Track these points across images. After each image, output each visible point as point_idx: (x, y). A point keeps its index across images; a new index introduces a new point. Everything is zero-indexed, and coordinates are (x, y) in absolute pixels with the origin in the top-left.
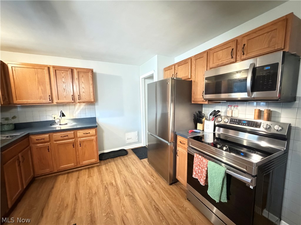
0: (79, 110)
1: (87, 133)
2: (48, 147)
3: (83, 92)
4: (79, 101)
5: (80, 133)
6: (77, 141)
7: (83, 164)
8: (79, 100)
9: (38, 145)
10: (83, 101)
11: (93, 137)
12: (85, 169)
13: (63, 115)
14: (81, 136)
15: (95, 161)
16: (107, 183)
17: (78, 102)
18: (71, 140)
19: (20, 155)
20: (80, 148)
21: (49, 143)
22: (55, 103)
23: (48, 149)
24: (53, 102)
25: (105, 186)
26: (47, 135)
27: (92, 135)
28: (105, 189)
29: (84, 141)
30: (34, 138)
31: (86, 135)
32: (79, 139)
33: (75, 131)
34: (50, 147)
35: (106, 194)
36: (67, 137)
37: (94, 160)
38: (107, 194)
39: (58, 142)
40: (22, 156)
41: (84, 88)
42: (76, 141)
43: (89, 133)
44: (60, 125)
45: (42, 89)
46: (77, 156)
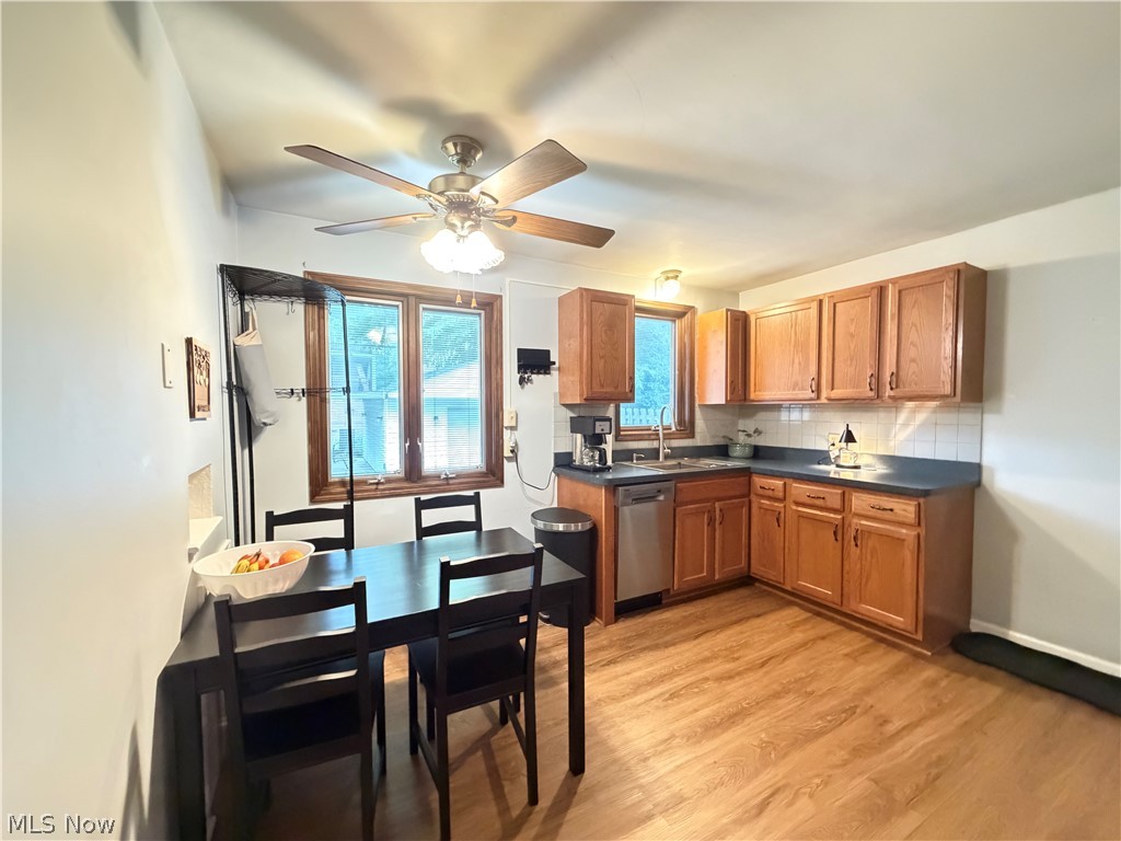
0: (910, 429)
1: (884, 509)
2: (779, 513)
3: (913, 360)
4: (892, 393)
5: (860, 501)
6: (850, 525)
7: (860, 610)
8: (892, 389)
9: (763, 501)
10: (908, 394)
11: (904, 531)
12: (869, 635)
13: (850, 438)
14: (863, 513)
15: (902, 626)
16: (872, 707)
17: (889, 397)
18: (832, 515)
19: (717, 505)
20: (854, 552)
21: (782, 505)
22: (823, 400)
23: (778, 520)
24: (818, 398)
25: (856, 707)
26: (779, 483)
27: (901, 519)
28: (845, 711)
29: (869, 532)
30: (758, 481)
31: (879, 514)
32: (855, 520)
33: (847, 490)
34: (782, 515)
35: (829, 718)
36: (818, 502)
37: (898, 621)
38: (830, 721)
39: (800, 509)
40: (721, 510)
41: (914, 346)
42: (847, 523)
43: (891, 510)
44: (838, 466)
45: (800, 363)
46: (845, 576)
